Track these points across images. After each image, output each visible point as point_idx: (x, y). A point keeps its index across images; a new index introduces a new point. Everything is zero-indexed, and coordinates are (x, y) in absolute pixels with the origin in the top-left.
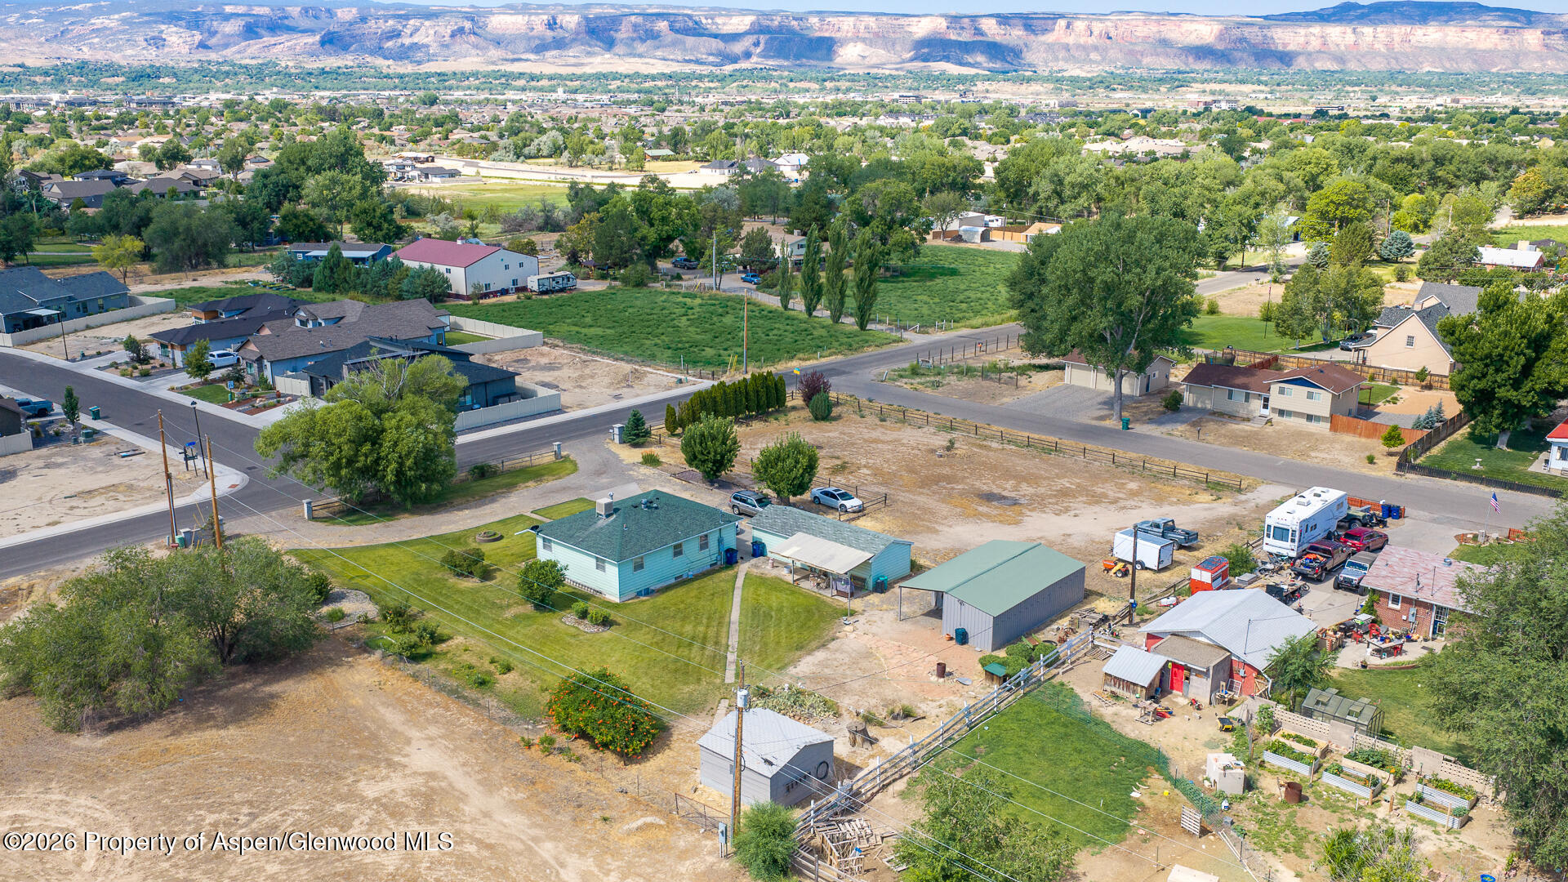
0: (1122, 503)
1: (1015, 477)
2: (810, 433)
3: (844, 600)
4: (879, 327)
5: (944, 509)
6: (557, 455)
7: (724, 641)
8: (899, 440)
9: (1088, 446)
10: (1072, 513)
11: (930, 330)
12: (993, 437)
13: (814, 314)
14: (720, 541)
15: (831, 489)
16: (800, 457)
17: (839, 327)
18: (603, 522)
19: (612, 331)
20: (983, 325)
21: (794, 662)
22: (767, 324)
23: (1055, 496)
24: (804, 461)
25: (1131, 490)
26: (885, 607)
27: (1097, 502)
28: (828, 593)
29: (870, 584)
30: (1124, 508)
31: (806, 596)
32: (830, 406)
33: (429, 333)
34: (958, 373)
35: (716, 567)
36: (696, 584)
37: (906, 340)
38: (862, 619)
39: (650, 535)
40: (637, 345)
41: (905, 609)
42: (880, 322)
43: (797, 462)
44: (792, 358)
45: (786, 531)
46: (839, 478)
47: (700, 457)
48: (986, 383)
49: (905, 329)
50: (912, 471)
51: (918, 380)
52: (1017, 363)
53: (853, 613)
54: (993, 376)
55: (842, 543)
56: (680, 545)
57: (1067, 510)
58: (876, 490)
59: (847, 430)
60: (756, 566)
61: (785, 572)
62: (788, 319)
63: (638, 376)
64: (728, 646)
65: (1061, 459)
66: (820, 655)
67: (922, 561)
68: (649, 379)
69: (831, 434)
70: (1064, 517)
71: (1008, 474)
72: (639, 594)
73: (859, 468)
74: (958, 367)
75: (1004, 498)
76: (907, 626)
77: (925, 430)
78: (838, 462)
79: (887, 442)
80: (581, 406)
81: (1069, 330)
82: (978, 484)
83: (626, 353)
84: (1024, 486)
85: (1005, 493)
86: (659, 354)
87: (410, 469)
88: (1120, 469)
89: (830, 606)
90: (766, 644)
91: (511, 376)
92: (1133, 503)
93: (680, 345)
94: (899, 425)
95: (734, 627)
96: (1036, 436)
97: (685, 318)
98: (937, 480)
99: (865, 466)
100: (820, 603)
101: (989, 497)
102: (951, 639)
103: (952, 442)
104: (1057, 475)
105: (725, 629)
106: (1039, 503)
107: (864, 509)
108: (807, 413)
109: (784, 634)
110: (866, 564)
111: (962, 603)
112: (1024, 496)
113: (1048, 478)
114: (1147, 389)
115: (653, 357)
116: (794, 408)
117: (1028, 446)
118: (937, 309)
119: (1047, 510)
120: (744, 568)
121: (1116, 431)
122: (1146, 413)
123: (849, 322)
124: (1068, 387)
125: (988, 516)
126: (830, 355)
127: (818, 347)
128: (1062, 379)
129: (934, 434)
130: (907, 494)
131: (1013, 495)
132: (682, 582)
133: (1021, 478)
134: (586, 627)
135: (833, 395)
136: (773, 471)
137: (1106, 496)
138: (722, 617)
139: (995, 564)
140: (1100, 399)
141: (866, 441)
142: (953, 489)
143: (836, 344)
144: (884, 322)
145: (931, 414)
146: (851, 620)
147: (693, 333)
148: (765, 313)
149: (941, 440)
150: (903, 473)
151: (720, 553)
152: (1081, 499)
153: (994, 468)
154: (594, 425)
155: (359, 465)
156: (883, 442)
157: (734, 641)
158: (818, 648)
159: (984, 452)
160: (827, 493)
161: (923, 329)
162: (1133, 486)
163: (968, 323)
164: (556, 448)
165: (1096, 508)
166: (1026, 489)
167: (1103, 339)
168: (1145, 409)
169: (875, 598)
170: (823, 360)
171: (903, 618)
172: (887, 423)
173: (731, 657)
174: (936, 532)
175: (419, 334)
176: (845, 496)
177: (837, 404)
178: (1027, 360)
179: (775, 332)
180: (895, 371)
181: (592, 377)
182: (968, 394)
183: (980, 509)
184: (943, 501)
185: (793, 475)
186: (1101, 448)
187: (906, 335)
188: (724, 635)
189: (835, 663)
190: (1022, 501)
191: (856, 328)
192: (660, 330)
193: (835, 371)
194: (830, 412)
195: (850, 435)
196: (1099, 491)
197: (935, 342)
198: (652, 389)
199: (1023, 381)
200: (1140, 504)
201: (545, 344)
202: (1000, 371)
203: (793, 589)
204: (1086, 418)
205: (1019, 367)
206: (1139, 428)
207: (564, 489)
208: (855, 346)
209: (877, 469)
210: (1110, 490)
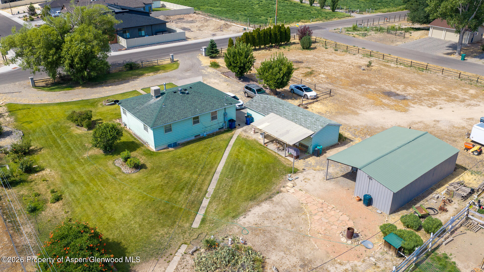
0: (467, 102)
1: (404, 83)
2: (299, 55)
3: (292, 159)
4: (341, 11)
5: (363, 100)
6: (172, 61)
7: (205, 188)
8: (343, 60)
9: (445, 68)
10: (439, 106)
11: (364, 13)
12: (392, 61)
13: (313, 5)
14: (225, 114)
15: (300, 86)
16: (283, 66)
17: (323, 10)
18: (154, 100)
19: (225, 9)
20: (387, 12)
21: (246, 211)
22: (292, 8)
23: (427, 95)
24: (285, 69)
25: (472, 94)
26: (318, 167)
27: (453, 101)
28: (282, 154)
29: (311, 150)
30: (469, 105)
31: (269, 155)
32: (311, 43)
33: (144, 6)
34: (376, 30)
35: (222, 130)
36: (206, 141)
37: (353, 16)
38: (300, 176)
39: (178, 111)
40: (233, 14)
41: (331, 170)
42: (342, 9)
43: (280, 70)
44: (298, 22)
45: (264, 112)
46: (307, 79)
47: (233, 64)
48: (389, 35)
49: (353, 12)
50: (347, 77)
51: (356, 33)
52: (404, 27)
53: (295, 171)
54: (393, 32)
55: (296, 122)
56: (198, 118)
57: (435, 104)
58: (327, 86)
59: (317, 54)
60: (245, 131)
61: (260, 137)
62: (301, 7)
63: (227, 26)
64: (206, 192)
65: (429, 74)
66: (266, 206)
67: (346, 134)
68: (232, 28)
69: (309, 56)
70: (434, 109)
71: (400, 81)
72: (170, 146)
73: (319, 74)
74: (375, 28)
75: (398, 95)
76: (330, 185)
77: (357, 56)
78: (309, 70)
79: (337, 61)
80: (195, 38)
81: (440, 5)
82: (383, 86)
83: (226, 17)
84: (409, 88)
85: (398, 92)
86: (240, 18)
87: (77, 63)
88: (463, 82)
89: (282, 165)
90: (231, 193)
91: (164, 23)
92: (475, 103)
93: (251, 15)
94: (344, 53)
95: (217, 176)
96: (415, 62)
97: (258, 5)
98: (360, 82)
99: (323, 73)
100: (276, 161)
101: (389, 94)
102: (360, 200)
103: (370, 63)
104: (428, 83)
105: (209, 178)
106: (418, 99)
107: (318, 97)
108: (299, 46)
109: (246, 186)
110: (309, 138)
111: (370, 178)
112: (409, 94)
113: (423, 85)
114: (472, 41)
115: (238, 19)
116: (294, 43)
117: (411, 66)
118: (368, 5)
119: (423, 104)
120: (238, 132)
121: (458, 61)
122: (472, 52)
123: (328, 9)
124: (430, 38)
125: (388, 106)
126: (317, 21)
127: (312, 17)
128: (427, 34)
129: (361, 58)
130: (343, 90)
131: (403, 93)
132: (199, 139)
133: (408, 84)
134: (126, 169)
135: (313, 38)
136: (267, 74)
137: (457, 97)
138: (211, 168)
139: (396, 147)
140: (447, 45)
141: (326, 60)
142: (369, 88)
143: (320, 17)
144: (343, 9)
145: (361, 48)
146: (294, 176)
147: (259, 11)
148: (293, 4)
149: (364, 61)
150: (343, 78)
151: (225, 122)
152: (443, 98)
153: (392, 77)
154: (196, 47)
155: (49, 60)
156: (334, 61)
157: (211, 189)
158: (266, 199)
159: (387, 69)
160: (298, 88)
161: (361, 12)
162: (472, 91)
163: (381, 10)
164: (171, 57)
165: (453, 104)
166: (411, 91)
167: (457, 11)
168: (472, 50)
169: (312, 160)
170: (313, 23)
171: (329, 178)
172: (338, 52)
173: (205, 202)
174: (357, 114)
175: (139, 6)
176: (308, 90)
177: (315, 42)
178: (410, 25)
179: (295, 11)
180: (345, 28)
181: (207, 26)
182: (379, 40)
183: (384, 101)
184: (363, 95)
185: (277, 77)
186: (451, 69)
187: (352, 14)
188: (207, 182)
189: (274, 216)
190: (409, 97)
191: (331, 11)
192: (245, 9)
193: (316, 27)
194: (310, 45)
195: (319, 57)
196: (453, 93)
197: (366, 18)
198: (231, 32)
199: (407, 35)
200: (478, 103)
201: (195, 13)
202: (396, 30)
203: (262, 150)
204: (441, 53)
205: (405, 29)
206: (470, 60)
207: (166, 77)
208: (328, 17)
209: (329, 75)
210: (459, 93)
